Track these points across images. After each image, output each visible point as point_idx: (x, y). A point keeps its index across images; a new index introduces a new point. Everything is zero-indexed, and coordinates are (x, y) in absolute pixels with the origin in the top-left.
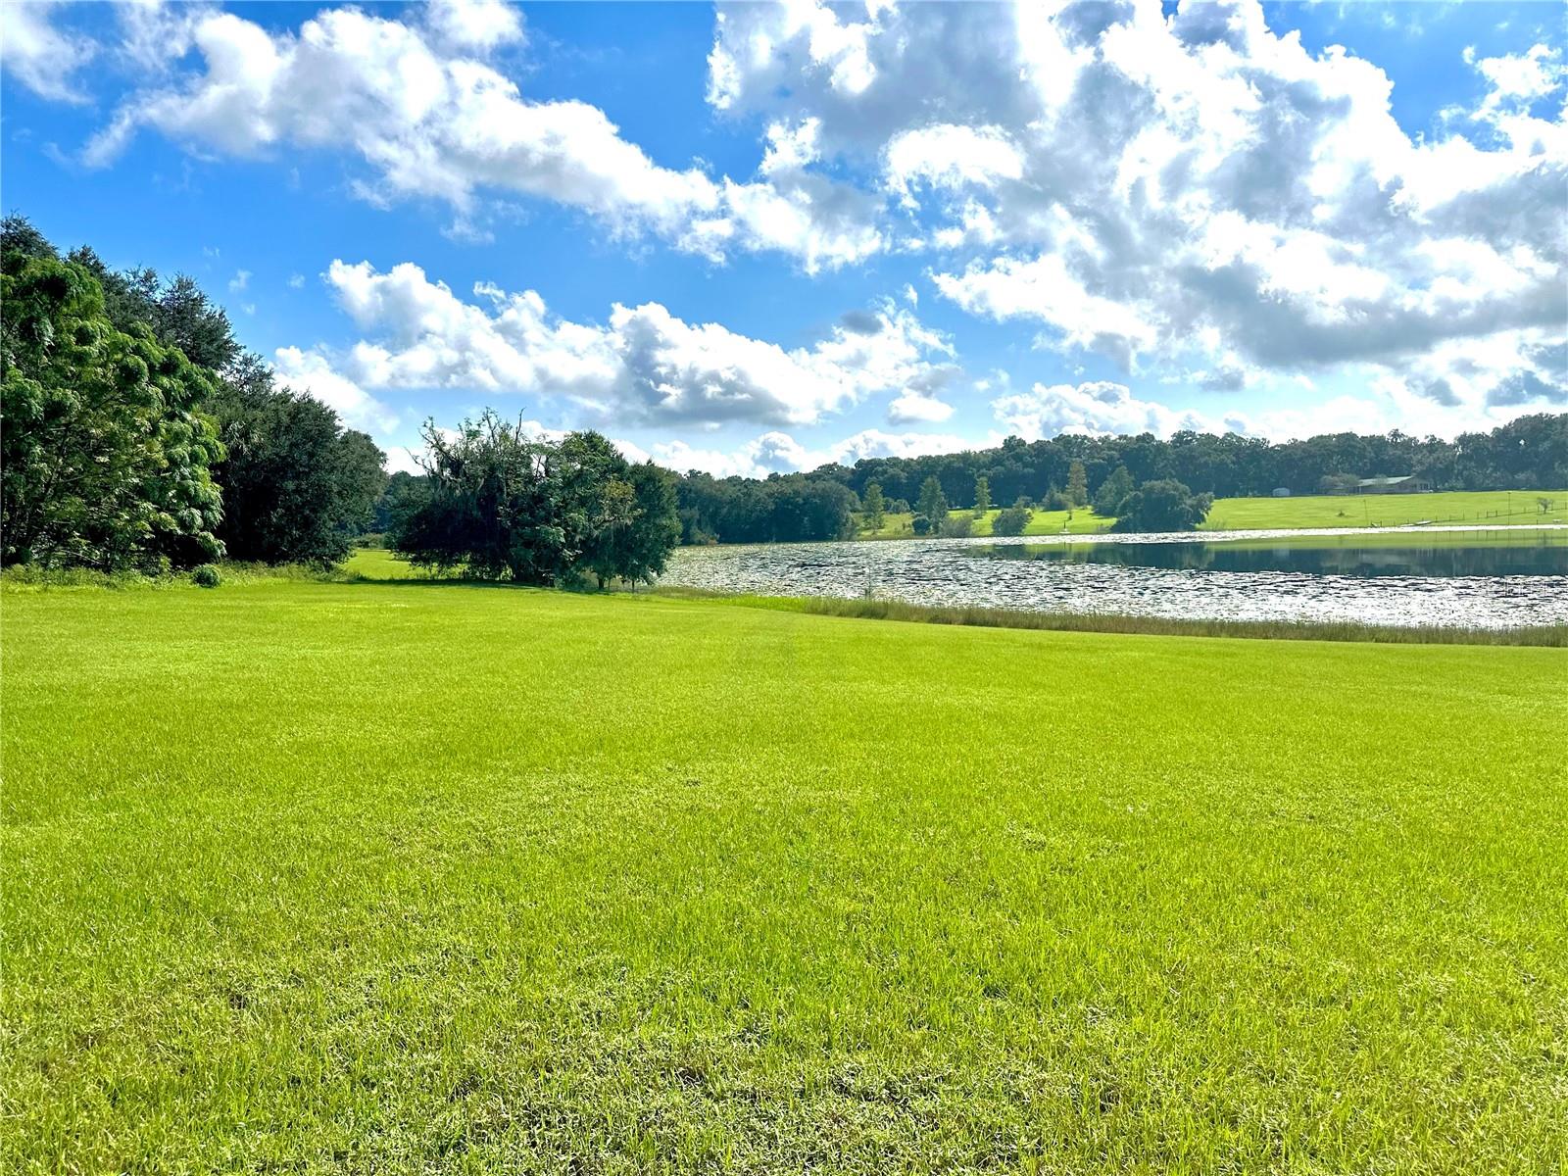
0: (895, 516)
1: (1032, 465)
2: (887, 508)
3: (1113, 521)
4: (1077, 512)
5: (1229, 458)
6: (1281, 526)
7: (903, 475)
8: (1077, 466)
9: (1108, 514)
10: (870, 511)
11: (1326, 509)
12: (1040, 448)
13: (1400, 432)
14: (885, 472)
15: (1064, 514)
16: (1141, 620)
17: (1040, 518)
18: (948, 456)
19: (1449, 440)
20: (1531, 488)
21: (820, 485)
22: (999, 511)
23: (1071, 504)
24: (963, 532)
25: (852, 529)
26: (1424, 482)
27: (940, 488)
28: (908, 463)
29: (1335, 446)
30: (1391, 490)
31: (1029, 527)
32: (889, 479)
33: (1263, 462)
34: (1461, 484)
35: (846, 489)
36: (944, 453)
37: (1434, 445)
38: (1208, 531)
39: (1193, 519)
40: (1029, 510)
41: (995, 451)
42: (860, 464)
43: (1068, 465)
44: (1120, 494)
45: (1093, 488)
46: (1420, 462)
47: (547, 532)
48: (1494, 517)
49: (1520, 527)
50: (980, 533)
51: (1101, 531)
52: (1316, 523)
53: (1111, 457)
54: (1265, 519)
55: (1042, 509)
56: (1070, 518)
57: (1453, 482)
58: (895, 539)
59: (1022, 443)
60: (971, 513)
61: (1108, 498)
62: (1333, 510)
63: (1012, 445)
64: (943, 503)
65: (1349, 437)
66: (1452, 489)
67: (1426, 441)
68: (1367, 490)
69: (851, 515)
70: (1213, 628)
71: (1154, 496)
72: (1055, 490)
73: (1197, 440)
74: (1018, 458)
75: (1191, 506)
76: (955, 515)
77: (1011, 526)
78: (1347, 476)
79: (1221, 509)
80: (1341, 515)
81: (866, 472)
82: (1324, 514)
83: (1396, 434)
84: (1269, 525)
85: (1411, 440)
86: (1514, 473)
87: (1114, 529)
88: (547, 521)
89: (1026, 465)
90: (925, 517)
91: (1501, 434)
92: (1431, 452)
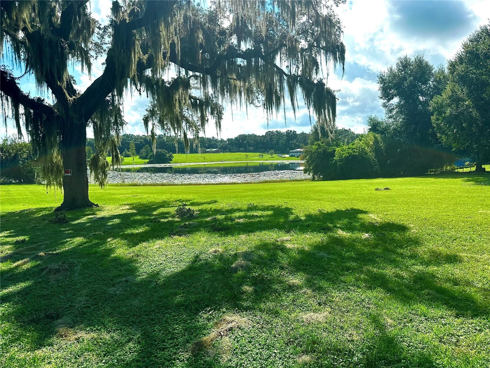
3: (148, 160)
4: (135, 158)
8: (132, 144)
9: (145, 158)
15: (131, 158)
19: (225, 140)
20: (243, 152)
23: (132, 155)
26: (221, 150)
30: (214, 152)
31: (123, 162)
34: (229, 151)
37: (222, 141)
38: (174, 163)
39: (169, 160)
43: (129, 143)
44: (148, 153)
45: (138, 150)
46: (219, 145)
48: (237, 159)
51: (145, 164)
52: (198, 161)
57: (227, 150)
61: (144, 154)
62: (202, 157)
65: (203, 138)
66: (227, 152)
67: (220, 140)
68: (208, 152)
71: (158, 153)
72: (126, 151)
75: (169, 157)
78: (204, 149)
79: (175, 157)
80: (204, 159)
82: (199, 158)
83: (213, 138)
85: (217, 139)
87: (149, 163)
91: (236, 138)
92: (222, 143)
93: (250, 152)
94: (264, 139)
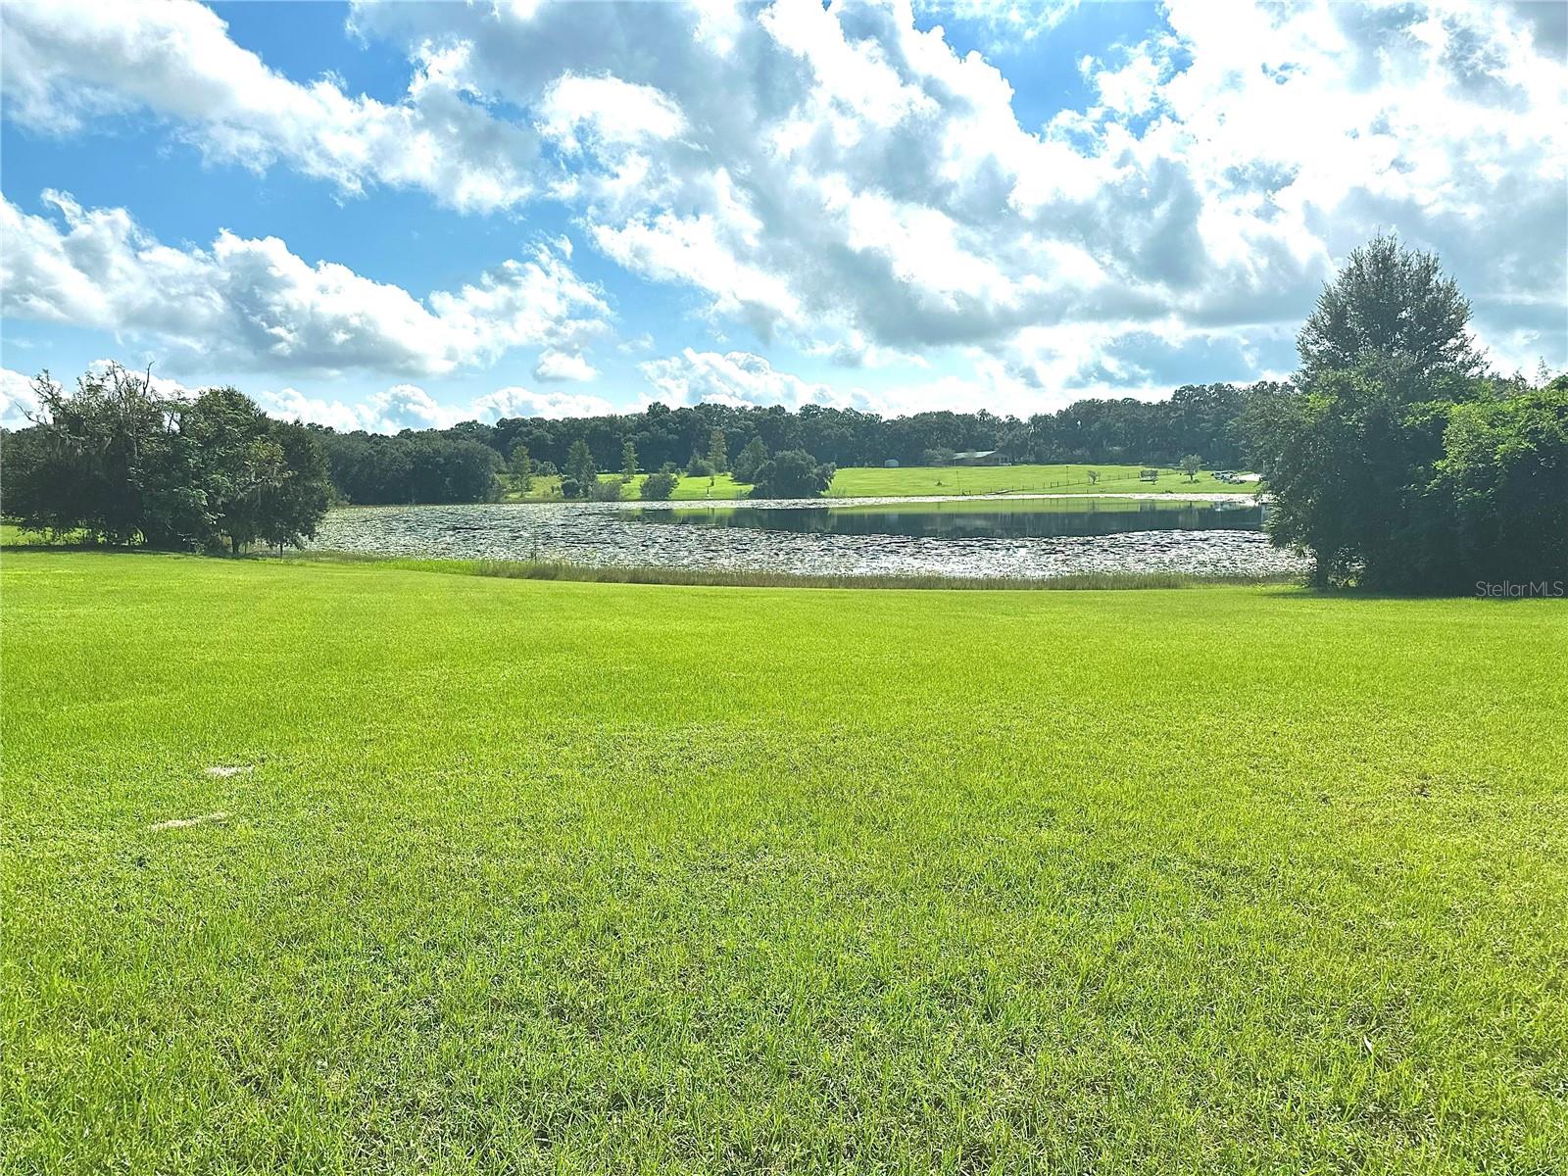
0: (542, 478)
1: (676, 432)
2: (534, 470)
3: (751, 487)
4: (717, 478)
5: (848, 432)
6: (891, 494)
7: (550, 436)
8: (718, 434)
9: (746, 481)
10: (517, 473)
11: (927, 479)
12: (683, 413)
13: (987, 412)
14: (530, 433)
15: (706, 480)
16: (778, 576)
17: (685, 483)
18: (594, 419)
19: (1024, 420)
20: (1085, 463)
21: (462, 444)
22: (647, 476)
23: (713, 471)
24: (612, 495)
25: (499, 491)
26: (1004, 456)
27: (588, 451)
28: (554, 424)
29: (935, 423)
30: (979, 463)
31: (675, 493)
32: (534, 440)
33: (877, 436)
34: (1032, 458)
35: (491, 450)
36: (589, 416)
37: (1013, 424)
38: (832, 498)
39: (819, 486)
40: (674, 476)
41: (640, 416)
42: (502, 422)
43: (709, 433)
44: (756, 462)
45: (732, 455)
46: (1001, 438)
47: (187, 496)
48: (1055, 487)
49: (1075, 496)
50: (629, 497)
51: (740, 497)
52: (917, 492)
53: (748, 426)
54: (877, 487)
55: (686, 474)
56: (713, 484)
57: (1027, 457)
58: (546, 502)
59: (665, 409)
60: (619, 477)
61: (746, 466)
62: (933, 480)
63: (657, 411)
64: (592, 467)
65: (947, 414)
66: (1027, 462)
67: (1007, 420)
68: (960, 462)
69: (497, 477)
70: (832, 582)
71: (785, 465)
72: (698, 456)
73: (822, 413)
74: (663, 424)
75: (817, 475)
76: (604, 478)
77: (658, 490)
78: (944, 450)
79: (844, 478)
80: (939, 484)
81: (510, 434)
82: (925, 483)
83: (983, 413)
84: (882, 494)
85: (994, 419)
86: (1072, 449)
87: (752, 496)
88: (186, 483)
89: (670, 432)
90: (574, 480)
91: (1063, 415)
92: (1010, 430)
93: (1112, 461)
94: (1167, 414)
